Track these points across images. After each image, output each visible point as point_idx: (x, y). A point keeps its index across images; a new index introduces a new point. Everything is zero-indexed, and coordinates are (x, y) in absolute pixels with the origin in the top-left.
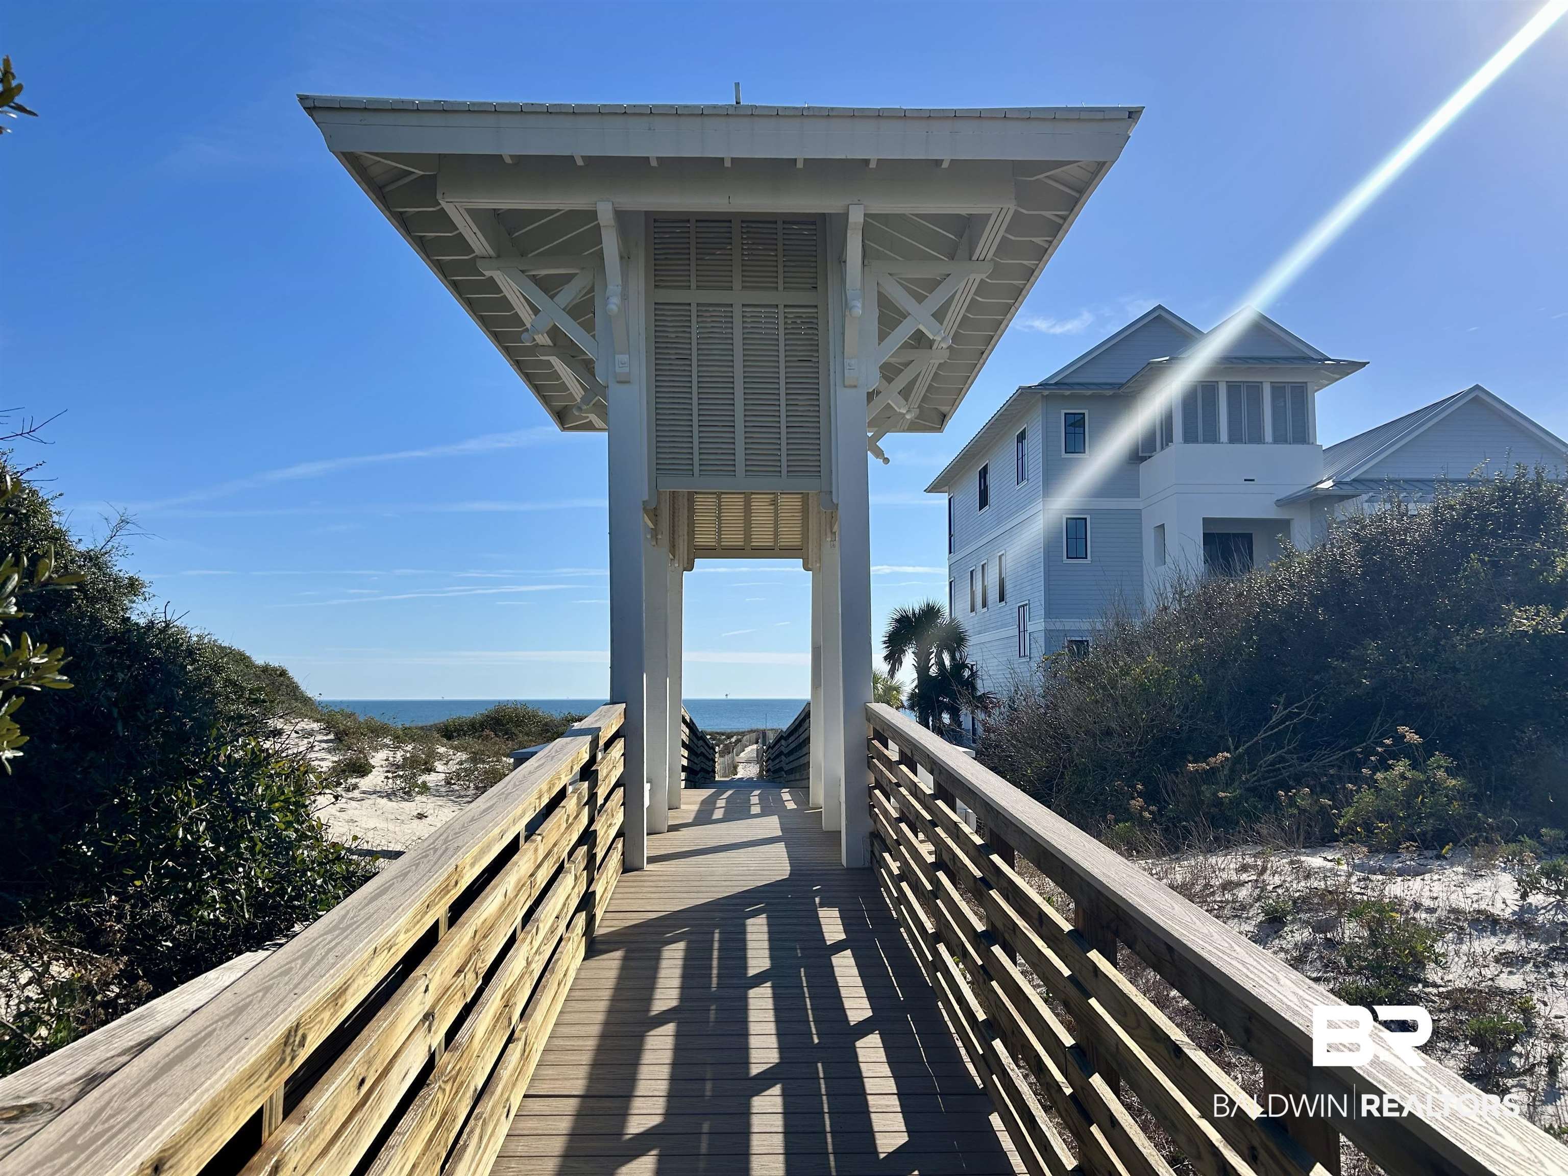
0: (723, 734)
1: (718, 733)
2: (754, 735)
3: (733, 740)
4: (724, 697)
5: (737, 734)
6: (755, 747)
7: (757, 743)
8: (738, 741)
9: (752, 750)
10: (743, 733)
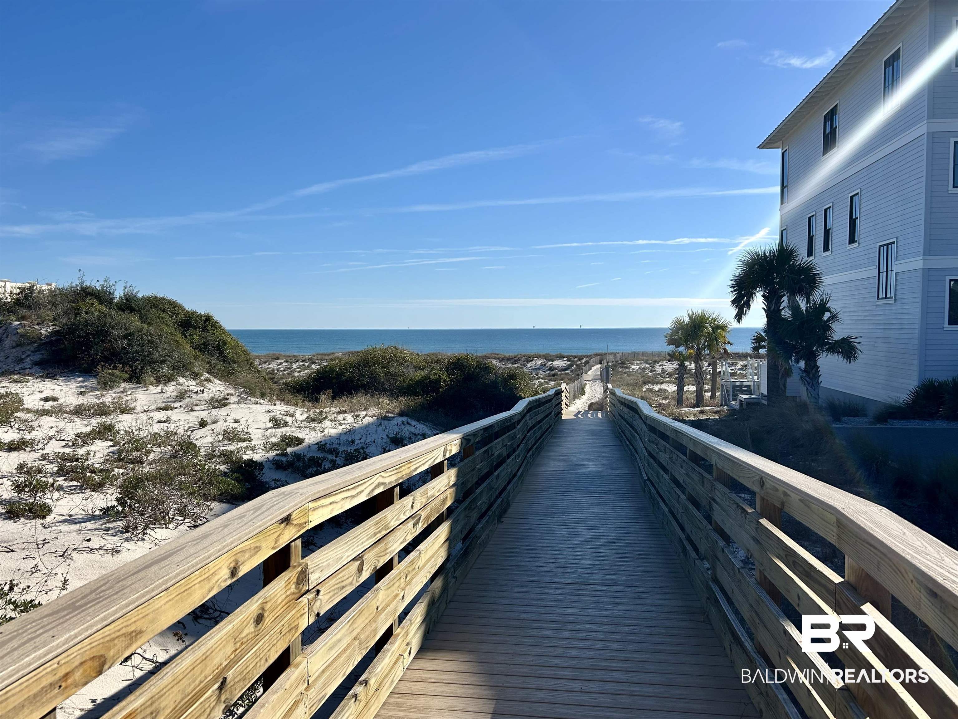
0: (576, 357)
1: (572, 356)
2: (598, 358)
3: (583, 361)
4: (579, 327)
5: (586, 356)
6: (599, 366)
7: (601, 363)
8: (587, 362)
9: (597, 369)
10: (590, 356)
